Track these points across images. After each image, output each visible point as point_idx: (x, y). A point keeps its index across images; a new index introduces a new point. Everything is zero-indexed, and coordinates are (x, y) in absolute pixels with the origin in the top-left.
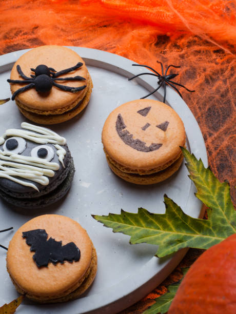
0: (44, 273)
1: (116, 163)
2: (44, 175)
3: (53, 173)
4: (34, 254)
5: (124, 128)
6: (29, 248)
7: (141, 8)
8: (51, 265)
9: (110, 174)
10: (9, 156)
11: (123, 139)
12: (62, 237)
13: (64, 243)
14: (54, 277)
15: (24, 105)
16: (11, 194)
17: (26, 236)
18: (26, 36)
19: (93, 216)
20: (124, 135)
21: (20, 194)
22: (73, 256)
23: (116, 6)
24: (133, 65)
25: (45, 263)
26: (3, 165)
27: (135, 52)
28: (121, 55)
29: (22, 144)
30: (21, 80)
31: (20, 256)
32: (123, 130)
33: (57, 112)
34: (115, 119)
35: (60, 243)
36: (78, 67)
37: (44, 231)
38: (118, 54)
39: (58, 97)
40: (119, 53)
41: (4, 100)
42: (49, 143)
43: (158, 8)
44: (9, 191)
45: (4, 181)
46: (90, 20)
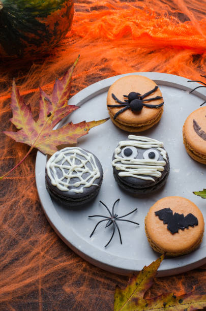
0: (176, 236)
1: (199, 154)
2: (157, 171)
3: (163, 168)
4: (167, 225)
5: (200, 129)
6: (162, 222)
7: (180, 38)
8: (180, 231)
9: (191, 161)
10: (129, 161)
11: (201, 137)
12: (182, 211)
13: (185, 215)
14: (184, 238)
15: (123, 122)
16: (135, 187)
17: (158, 214)
18: (97, 67)
19: (194, 193)
20: (201, 134)
21: (142, 185)
22: (194, 223)
23: (162, 38)
24: (188, 81)
25: (176, 230)
26: (127, 168)
27: (182, 70)
28: (172, 73)
29: (134, 150)
30: (118, 104)
31: (157, 228)
32: (200, 131)
33: (148, 124)
34: (192, 124)
35: (182, 215)
36: (155, 90)
37: (169, 209)
38: (169, 73)
39: (147, 113)
40: (170, 71)
41: (105, 119)
42: (152, 147)
43: (193, 36)
44: (134, 185)
45: (129, 179)
46: (143, 49)
